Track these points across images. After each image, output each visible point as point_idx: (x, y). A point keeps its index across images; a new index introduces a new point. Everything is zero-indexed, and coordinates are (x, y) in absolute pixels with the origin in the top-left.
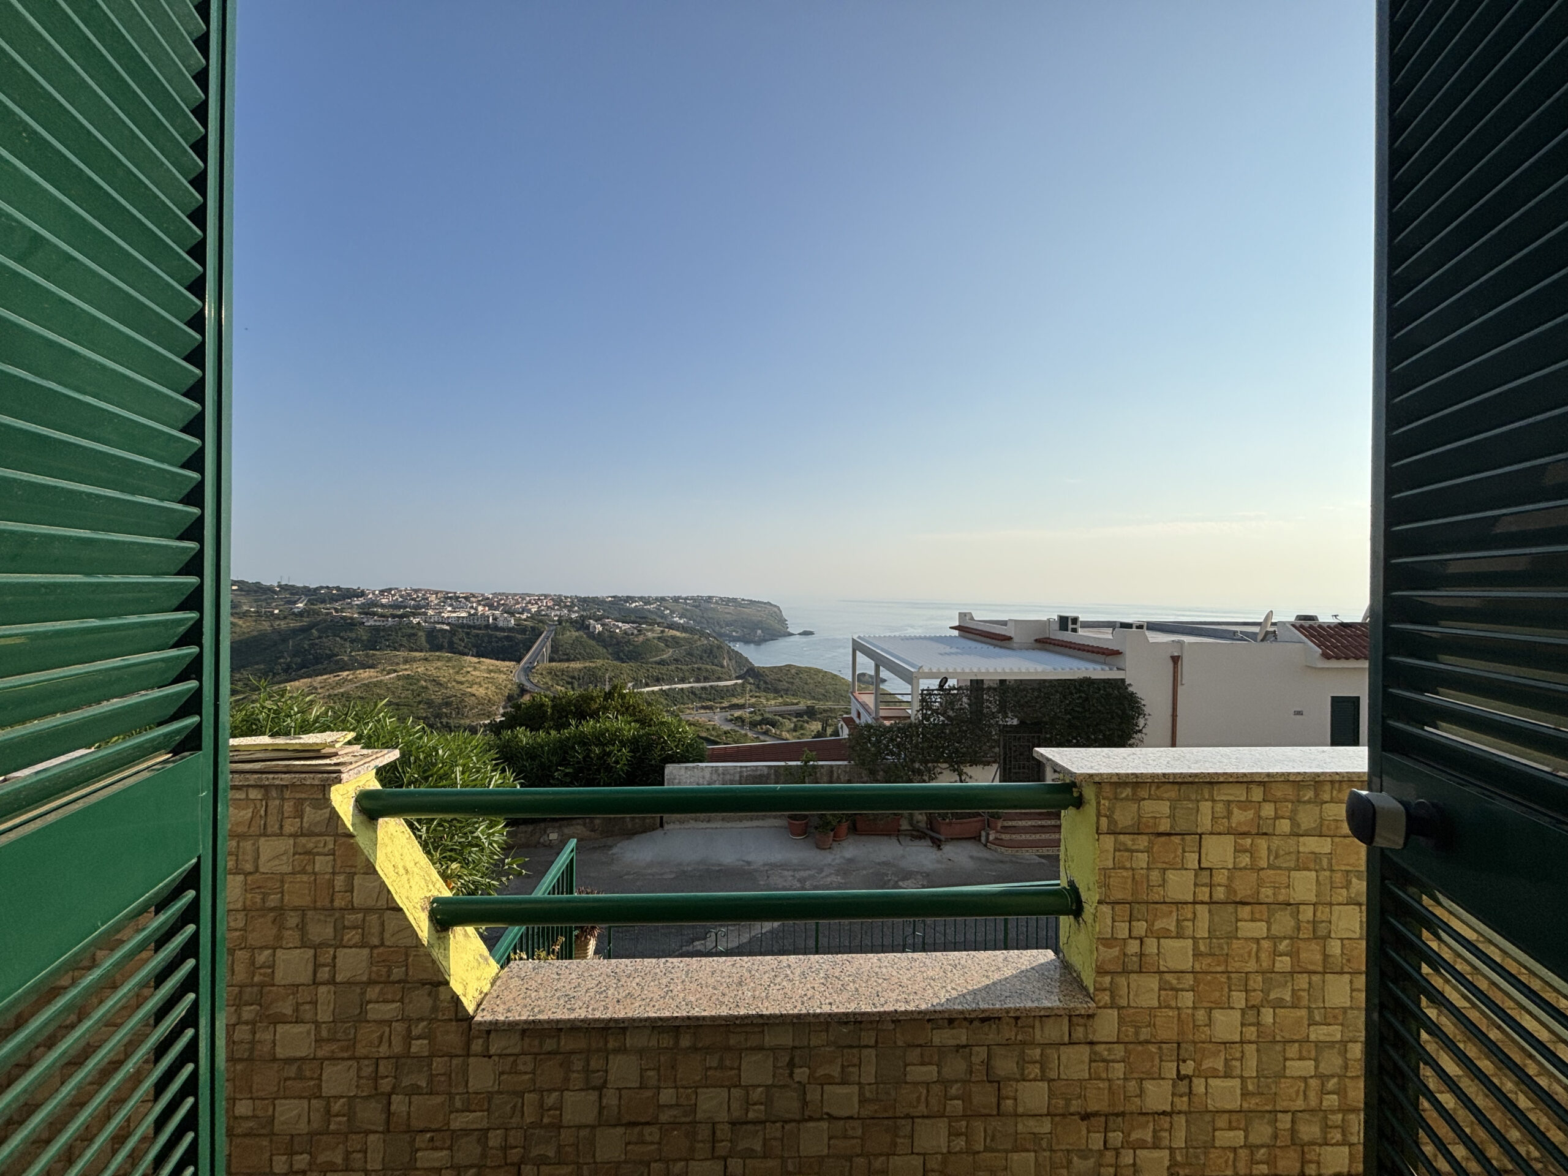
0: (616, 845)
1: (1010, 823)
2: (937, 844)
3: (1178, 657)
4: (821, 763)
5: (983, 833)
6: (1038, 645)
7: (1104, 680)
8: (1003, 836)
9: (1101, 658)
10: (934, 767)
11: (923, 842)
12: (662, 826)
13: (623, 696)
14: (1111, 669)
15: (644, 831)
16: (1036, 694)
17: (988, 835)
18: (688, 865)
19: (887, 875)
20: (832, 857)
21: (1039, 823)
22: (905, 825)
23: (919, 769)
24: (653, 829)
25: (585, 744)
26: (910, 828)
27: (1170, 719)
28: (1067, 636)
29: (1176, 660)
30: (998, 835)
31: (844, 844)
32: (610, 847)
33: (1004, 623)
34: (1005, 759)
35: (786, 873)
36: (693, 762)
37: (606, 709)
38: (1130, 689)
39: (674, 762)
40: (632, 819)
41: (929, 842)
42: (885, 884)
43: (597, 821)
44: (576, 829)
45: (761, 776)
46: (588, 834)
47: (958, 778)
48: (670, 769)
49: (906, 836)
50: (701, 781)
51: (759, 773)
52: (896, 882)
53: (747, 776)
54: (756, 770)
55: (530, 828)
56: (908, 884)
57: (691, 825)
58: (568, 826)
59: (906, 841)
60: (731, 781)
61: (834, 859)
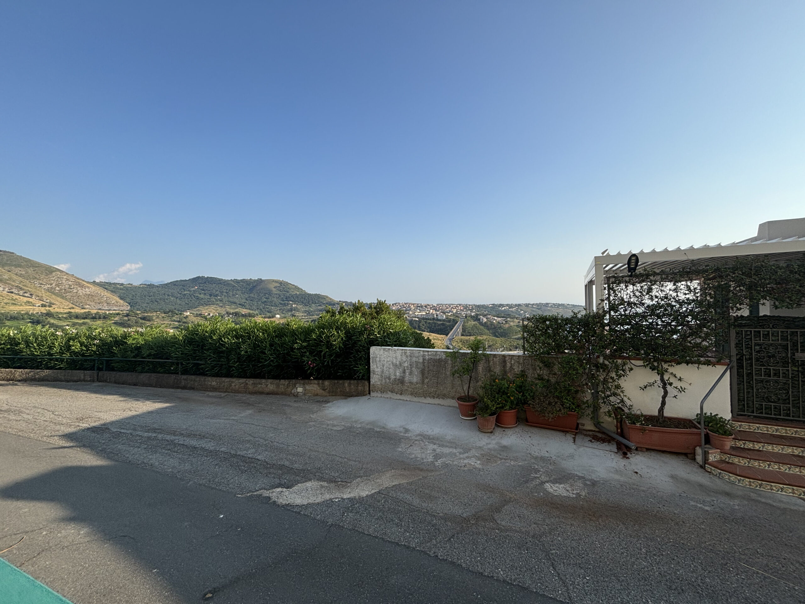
1: (749, 445)
2: (624, 451)
5: (699, 451)
10: (624, 364)
11: (606, 446)
12: (369, 394)
15: (356, 396)
17: (706, 455)
19: (536, 472)
20: (488, 441)
22: (589, 425)
23: (603, 365)
24: (362, 394)
26: (593, 428)
30: (725, 457)
31: (509, 432)
35: (429, 446)
39: (377, 345)
40: (350, 384)
41: (614, 448)
42: (526, 482)
43: (327, 383)
44: (314, 387)
45: (440, 360)
46: (320, 391)
47: (658, 378)
48: (374, 350)
49: (586, 435)
50: (394, 361)
51: (438, 357)
52: (543, 483)
53: (429, 360)
54: (436, 355)
55: (287, 382)
56: (557, 489)
57: (389, 396)
58: (308, 384)
59: (583, 441)
60: (417, 362)
61: (488, 444)
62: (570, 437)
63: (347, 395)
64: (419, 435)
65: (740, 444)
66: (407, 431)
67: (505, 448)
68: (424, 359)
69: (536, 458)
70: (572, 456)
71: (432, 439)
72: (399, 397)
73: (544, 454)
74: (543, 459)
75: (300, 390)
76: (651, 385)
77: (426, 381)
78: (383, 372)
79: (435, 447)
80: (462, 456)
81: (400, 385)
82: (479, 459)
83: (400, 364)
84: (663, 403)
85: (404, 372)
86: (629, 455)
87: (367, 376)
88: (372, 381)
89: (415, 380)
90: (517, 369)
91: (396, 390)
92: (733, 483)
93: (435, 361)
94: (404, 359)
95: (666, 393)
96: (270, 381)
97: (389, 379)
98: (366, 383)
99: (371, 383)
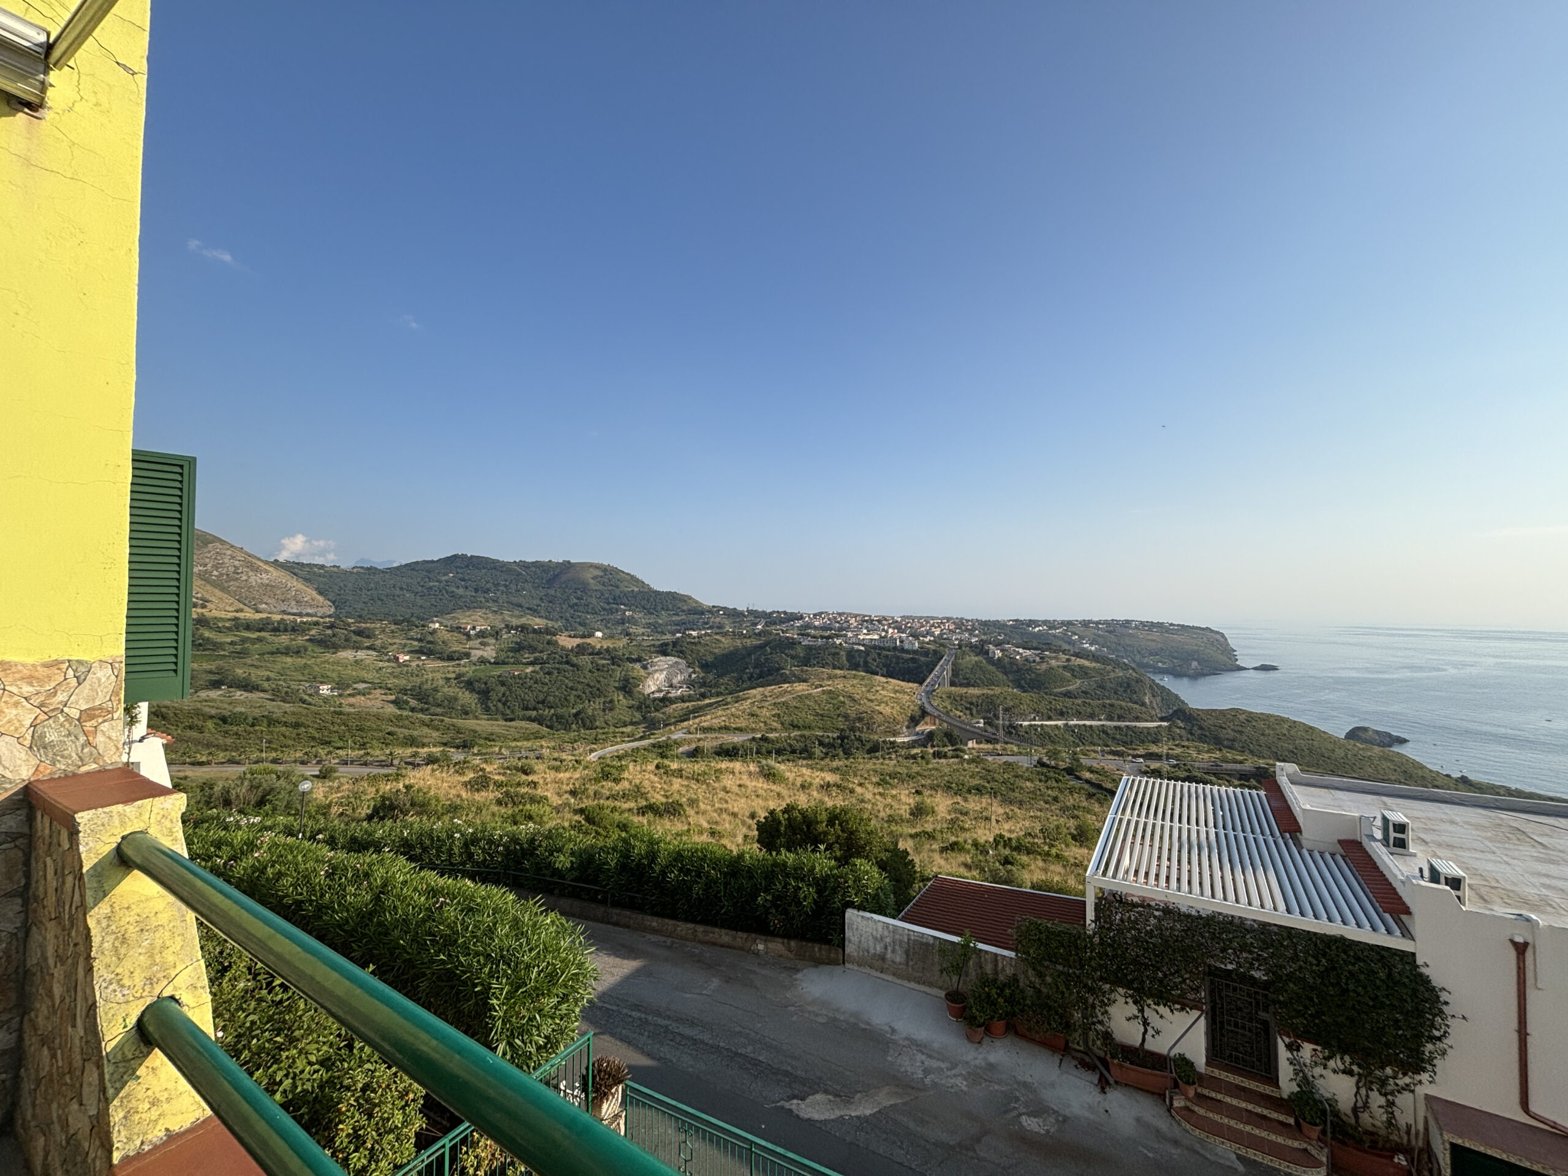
0: (803, 971)
1: (1213, 1095)
2: (1103, 1085)
3: (1526, 945)
4: (984, 947)
5: (1167, 1094)
8: (1196, 1109)
10: (1112, 991)
11: (1089, 1076)
12: (843, 963)
15: (826, 964)
17: (1173, 1099)
18: (843, 1013)
19: (1017, 1101)
20: (976, 1054)
22: (1078, 1044)
24: (834, 963)
25: (787, 873)
26: (1081, 1049)
27: (1514, 1037)
28: (1376, 852)
29: (1521, 949)
31: (998, 1043)
32: (798, 971)
34: (1212, 1007)
35: (918, 1056)
36: (870, 911)
38: (1424, 970)
39: (854, 908)
40: (820, 949)
41: (1095, 1078)
42: (1006, 1112)
43: (793, 943)
44: (777, 946)
45: (927, 944)
46: (785, 952)
47: (1140, 1013)
48: (851, 914)
49: (1073, 1058)
50: (876, 932)
51: (925, 939)
52: (1020, 1115)
53: (915, 941)
54: (923, 936)
55: (745, 935)
56: (1030, 1124)
57: (864, 971)
58: (771, 941)
59: (1070, 1064)
60: (901, 941)
61: (975, 1059)
62: (1056, 1059)
63: (818, 962)
64: (907, 1039)
65: (1206, 1092)
66: (893, 1031)
67: (991, 1067)
68: (909, 937)
69: (1018, 1083)
70: (1053, 1085)
71: (921, 1047)
72: (878, 974)
73: (1030, 1080)
74: (1025, 1085)
75: (761, 947)
76: (1134, 1019)
77: (911, 963)
78: (860, 942)
79: (924, 1057)
80: (949, 1073)
81: (880, 962)
82: (965, 1079)
83: (882, 938)
84: (1144, 1040)
85: (886, 948)
86: (1107, 1089)
87: (842, 945)
88: (848, 950)
89: (898, 959)
90: (1009, 971)
91: (876, 967)
92: (1186, 1132)
93: (922, 944)
94: (886, 933)
95: (1145, 1029)
96: (724, 931)
97: (868, 952)
98: (840, 951)
99: (846, 952)
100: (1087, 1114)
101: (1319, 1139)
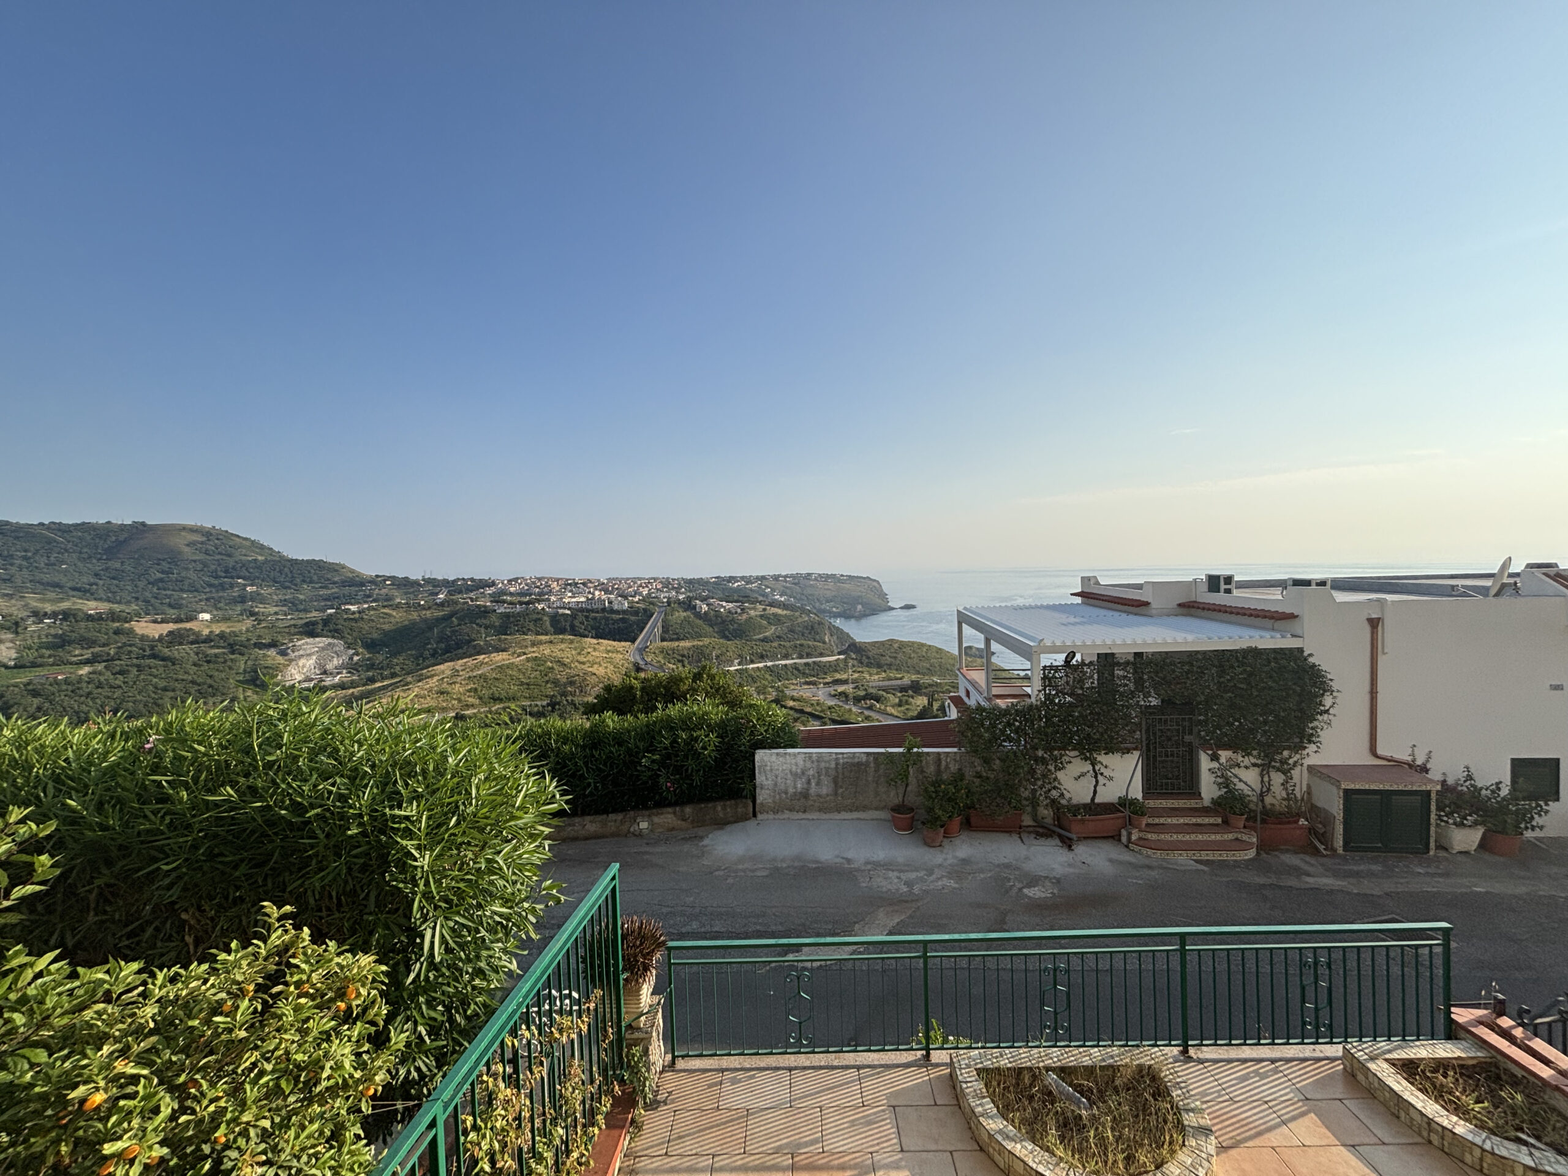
0: (707, 836)
1: (1157, 821)
2: (1068, 844)
3: (1379, 619)
4: (926, 750)
5: (1124, 833)
6: (1181, 610)
7: (1274, 650)
8: (1149, 836)
9: (1268, 623)
10: (1062, 756)
11: (1050, 841)
12: (755, 815)
13: (712, 677)
14: (1283, 637)
15: (736, 822)
16: (1186, 668)
17: (1129, 834)
18: (783, 860)
19: (1009, 880)
20: (944, 856)
21: (1194, 820)
22: (1027, 821)
23: (1043, 758)
24: (744, 818)
25: (672, 728)
26: (1031, 823)
27: (1367, 698)
28: (1219, 598)
29: (1374, 624)
30: (1142, 835)
31: (957, 841)
32: (702, 838)
33: (1139, 587)
34: (1148, 745)
35: (890, 874)
36: (785, 747)
37: (694, 691)
38: (1311, 660)
39: (765, 748)
40: (724, 808)
41: (1057, 841)
43: (688, 810)
44: (667, 818)
45: (859, 764)
46: (679, 822)
47: (1091, 768)
48: (760, 755)
49: (1030, 832)
50: (794, 768)
51: (856, 760)
52: (1020, 889)
53: (846, 766)
54: (854, 757)
55: (620, 816)
56: (1035, 892)
57: (786, 816)
58: (658, 814)
59: (1030, 839)
60: (827, 769)
61: (945, 859)
62: (1016, 837)
63: (722, 824)
65: (1150, 821)
66: (849, 861)
67: (965, 861)
68: (837, 764)
69: (998, 866)
70: (1027, 858)
71: (888, 866)
72: (801, 815)
73: (1006, 861)
74: (1007, 866)
75: (644, 825)
76: (1083, 775)
77: (840, 791)
78: (776, 785)
79: (896, 873)
80: (931, 878)
81: (803, 800)
82: (950, 879)
83: (803, 773)
84: (1095, 792)
85: (809, 782)
86: (1073, 846)
87: (752, 794)
88: (760, 799)
89: (824, 791)
90: (954, 768)
91: (797, 808)
92: (1148, 856)
93: (853, 765)
94: (809, 765)
95: (1097, 782)
96: (588, 818)
97: (786, 793)
98: (750, 802)
99: (758, 801)
100: (1071, 870)
101: (1245, 827)
